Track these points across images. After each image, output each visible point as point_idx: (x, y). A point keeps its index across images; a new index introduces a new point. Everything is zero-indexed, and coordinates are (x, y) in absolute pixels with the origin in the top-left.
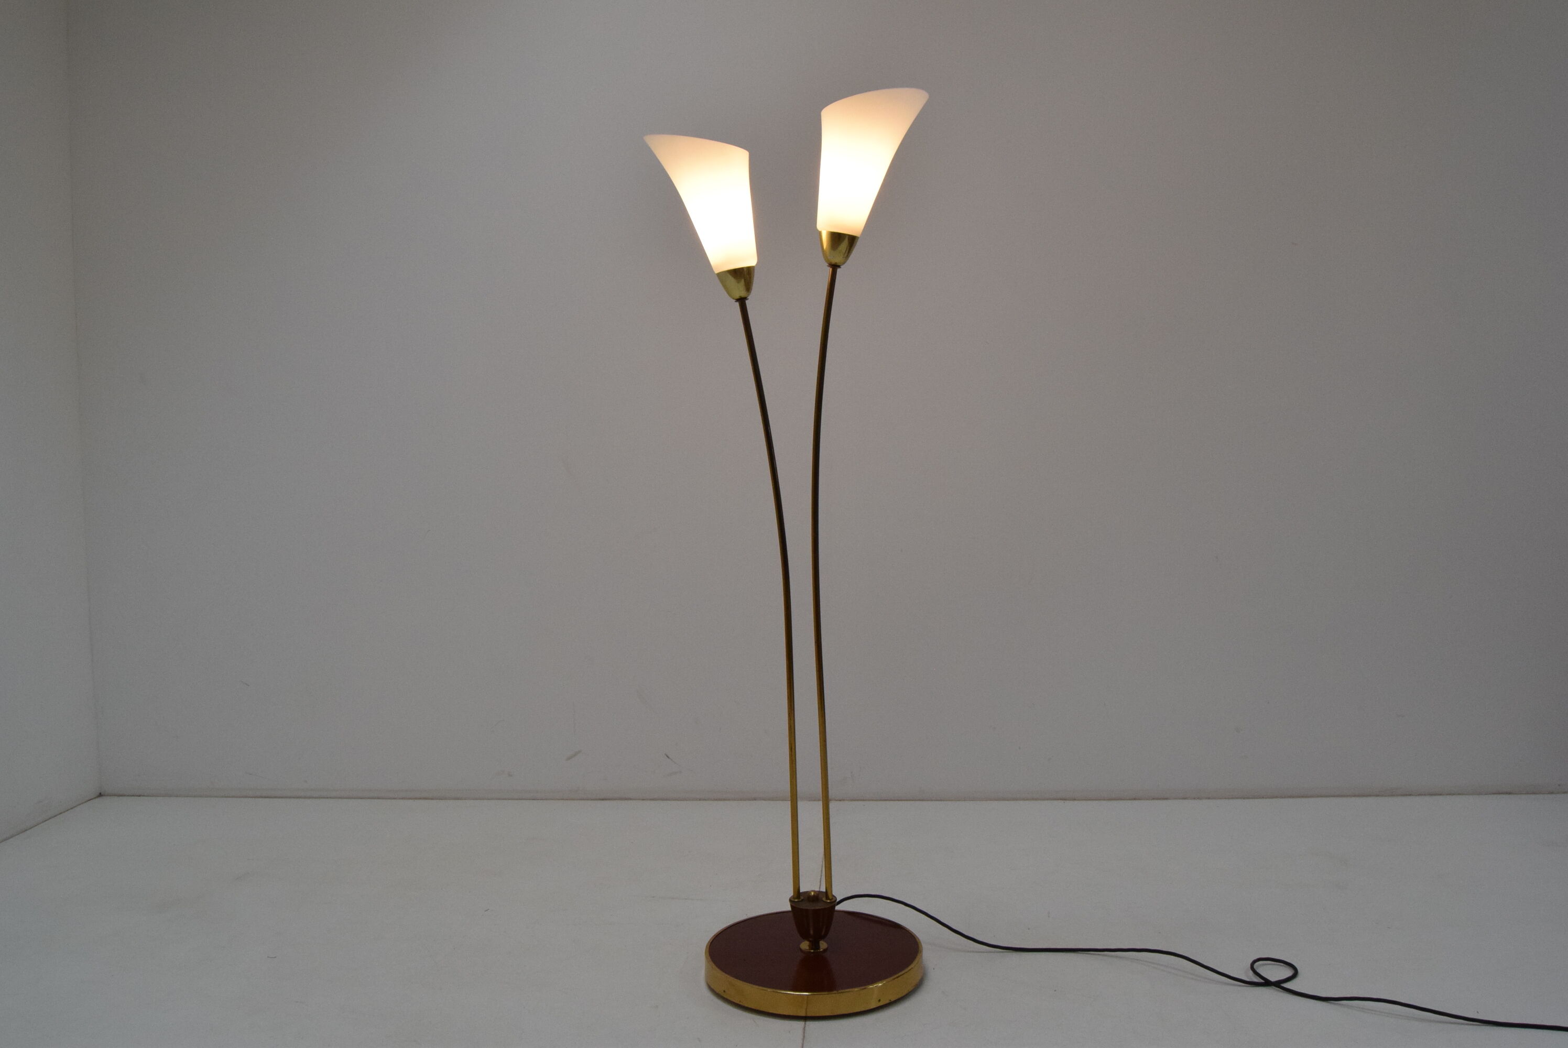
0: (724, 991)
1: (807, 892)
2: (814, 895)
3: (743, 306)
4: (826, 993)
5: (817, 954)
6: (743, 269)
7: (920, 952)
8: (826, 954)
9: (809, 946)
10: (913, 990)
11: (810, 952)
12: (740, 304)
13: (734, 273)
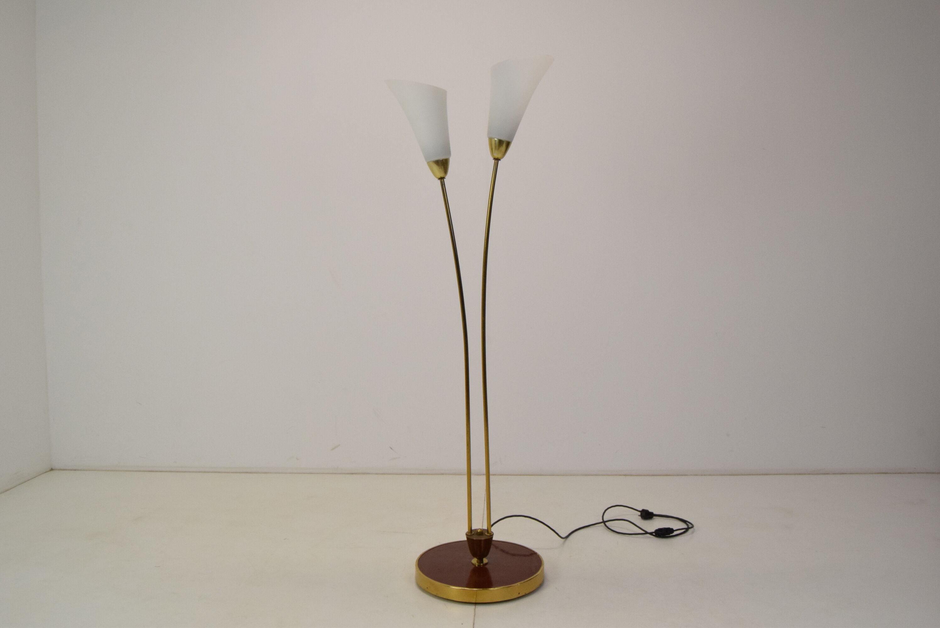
0: (427, 588)
1: (476, 529)
2: (480, 532)
3: (442, 183)
4: (487, 589)
5: (482, 566)
6: (442, 160)
7: (542, 565)
8: (487, 566)
9: (477, 561)
10: (539, 587)
11: (478, 565)
12: (441, 181)
13: (437, 162)
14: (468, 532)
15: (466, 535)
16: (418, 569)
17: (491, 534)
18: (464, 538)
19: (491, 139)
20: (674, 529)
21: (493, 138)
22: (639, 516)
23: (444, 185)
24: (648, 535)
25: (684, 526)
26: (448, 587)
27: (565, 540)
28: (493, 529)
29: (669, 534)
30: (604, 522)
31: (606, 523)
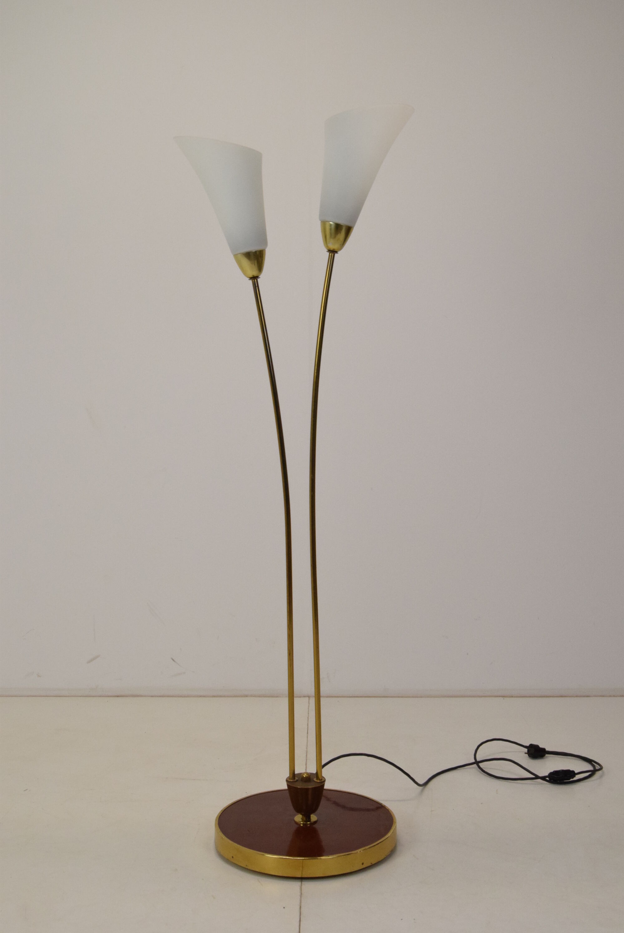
0: (233, 857)
1: (301, 774)
2: (306, 777)
3: (255, 285)
4: (316, 858)
5: (309, 825)
6: (256, 252)
7: (394, 823)
8: (316, 826)
9: (302, 819)
10: (390, 854)
11: (303, 824)
12: (253, 282)
13: (248, 255)
14: (289, 778)
15: (287, 781)
16: (219, 830)
17: (323, 780)
18: (284, 786)
19: (324, 223)
20: (576, 772)
21: (327, 221)
22: (526, 753)
23: (257, 288)
24: (539, 780)
25: (589, 767)
26: (263, 855)
27: (424, 788)
28: (326, 773)
29: (570, 779)
30: (477, 763)
31: (480, 764)
